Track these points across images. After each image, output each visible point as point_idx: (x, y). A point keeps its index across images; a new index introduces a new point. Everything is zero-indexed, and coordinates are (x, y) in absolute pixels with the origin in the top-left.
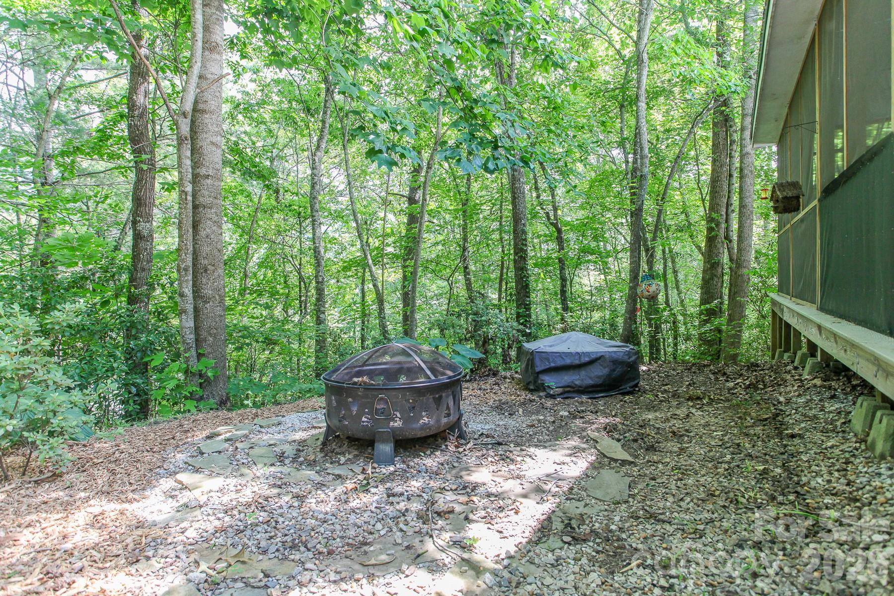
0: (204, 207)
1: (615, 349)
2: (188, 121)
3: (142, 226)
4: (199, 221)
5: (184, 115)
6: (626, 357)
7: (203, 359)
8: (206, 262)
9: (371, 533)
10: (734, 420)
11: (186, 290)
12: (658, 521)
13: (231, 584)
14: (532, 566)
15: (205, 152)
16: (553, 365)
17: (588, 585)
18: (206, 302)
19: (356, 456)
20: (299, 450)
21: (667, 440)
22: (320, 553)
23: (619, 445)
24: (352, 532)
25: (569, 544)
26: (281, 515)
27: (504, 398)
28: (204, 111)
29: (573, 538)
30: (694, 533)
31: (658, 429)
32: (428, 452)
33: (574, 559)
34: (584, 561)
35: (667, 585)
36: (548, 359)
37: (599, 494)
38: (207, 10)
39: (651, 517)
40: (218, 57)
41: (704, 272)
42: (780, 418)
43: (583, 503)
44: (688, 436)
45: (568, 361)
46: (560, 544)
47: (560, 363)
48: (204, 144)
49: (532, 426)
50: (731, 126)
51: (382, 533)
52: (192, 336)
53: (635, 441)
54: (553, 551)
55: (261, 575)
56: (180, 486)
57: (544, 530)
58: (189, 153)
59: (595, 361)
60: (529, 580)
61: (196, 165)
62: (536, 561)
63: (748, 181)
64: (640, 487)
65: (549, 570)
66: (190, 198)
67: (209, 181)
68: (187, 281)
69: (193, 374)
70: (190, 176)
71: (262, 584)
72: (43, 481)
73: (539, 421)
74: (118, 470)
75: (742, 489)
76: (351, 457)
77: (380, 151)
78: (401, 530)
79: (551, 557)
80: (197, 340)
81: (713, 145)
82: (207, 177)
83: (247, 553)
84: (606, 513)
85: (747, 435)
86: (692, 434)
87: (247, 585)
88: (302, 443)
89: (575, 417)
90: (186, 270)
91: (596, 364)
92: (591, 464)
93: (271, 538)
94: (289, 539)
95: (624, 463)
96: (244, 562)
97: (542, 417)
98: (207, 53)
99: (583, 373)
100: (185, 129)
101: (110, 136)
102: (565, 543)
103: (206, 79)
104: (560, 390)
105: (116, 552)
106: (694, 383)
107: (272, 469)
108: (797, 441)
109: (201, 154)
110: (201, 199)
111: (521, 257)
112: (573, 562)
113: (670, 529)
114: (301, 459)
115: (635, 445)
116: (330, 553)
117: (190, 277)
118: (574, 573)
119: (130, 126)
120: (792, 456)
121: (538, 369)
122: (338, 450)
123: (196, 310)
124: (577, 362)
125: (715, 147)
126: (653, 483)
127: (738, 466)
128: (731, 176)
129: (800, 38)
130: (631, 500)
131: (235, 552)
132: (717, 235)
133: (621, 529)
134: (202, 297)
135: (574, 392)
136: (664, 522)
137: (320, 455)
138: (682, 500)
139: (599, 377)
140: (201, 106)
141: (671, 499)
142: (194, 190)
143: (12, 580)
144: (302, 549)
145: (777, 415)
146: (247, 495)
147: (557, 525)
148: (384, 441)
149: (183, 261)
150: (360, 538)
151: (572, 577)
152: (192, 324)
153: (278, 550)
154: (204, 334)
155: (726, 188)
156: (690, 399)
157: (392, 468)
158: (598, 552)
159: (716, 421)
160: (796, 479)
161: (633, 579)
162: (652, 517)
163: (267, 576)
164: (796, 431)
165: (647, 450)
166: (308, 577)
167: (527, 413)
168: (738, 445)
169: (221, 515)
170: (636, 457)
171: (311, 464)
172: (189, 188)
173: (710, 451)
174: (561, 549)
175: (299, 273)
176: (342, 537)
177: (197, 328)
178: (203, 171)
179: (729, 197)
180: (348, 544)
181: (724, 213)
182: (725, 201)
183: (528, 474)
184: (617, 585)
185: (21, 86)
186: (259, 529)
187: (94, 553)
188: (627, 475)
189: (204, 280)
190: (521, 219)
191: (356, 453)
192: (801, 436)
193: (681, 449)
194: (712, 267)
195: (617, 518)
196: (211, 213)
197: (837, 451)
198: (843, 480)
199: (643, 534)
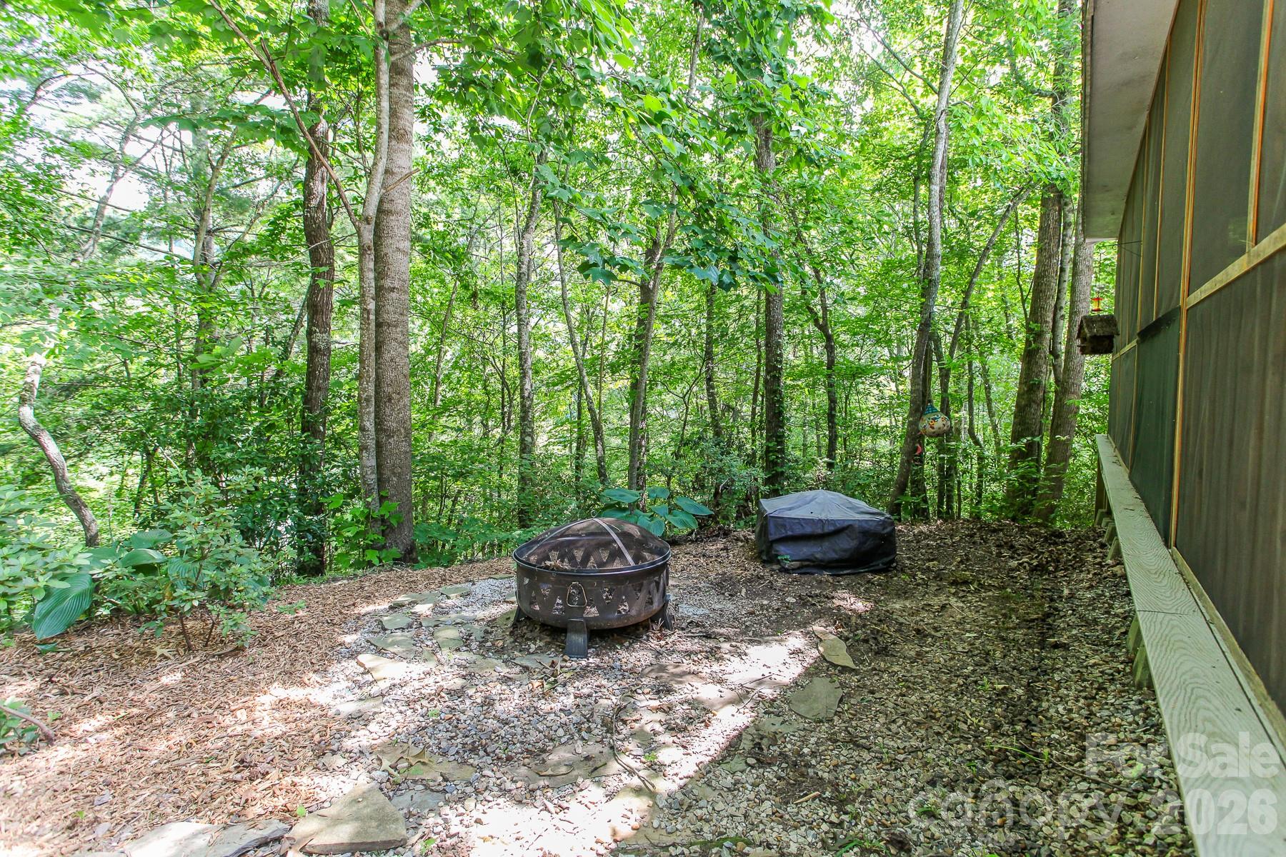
0: (389, 325)
1: (867, 517)
2: (372, 227)
3: (318, 337)
4: (383, 342)
5: (367, 221)
6: (880, 528)
7: (386, 503)
8: (390, 390)
9: (552, 740)
10: (996, 617)
11: (367, 424)
12: (858, 746)
13: (412, 786)
14: (709, 789)
15: (390, 260)
16: (790, 533)
17: (758, 814)
18: (390, 436)
19: (548, 644)
20: (486, 632)
21: (906, 641)
22: (499, 759)
23: (843, 645)
24: (532, 739)
25: (752, 767)
26: (463, 712)
27: (729, 570)
28: (389, 212)
29: (758, 760)
30: (890, 764)
31: (901, 624)
32: (627, 644)
33: (753, 785)
34: (762, 787)
35: (836, 821)
36: (784, 526)
37: (802, 709)
38: (395, 91)
39: (851, 741)
40: (406, 146)
41: (1020, 395)
42: (1050, 620)
43: (781, 719)
44: (933, 637)
45: (808, 530)
46: (743, 766)
47: (798, 531)
48: (389, 251)
49: (752, 613)
50: (1066, 204)
51: (563, 740)
52: (374, 476)
53: (866, 641)
54: (733, 774)
55: (440, 779)
56: (362, 670)
57: (732, 748)
58: (372, 265)
59: (841, 530)
60: (701, 803)
61: (380, 275)
62: (714, 783)
63: (1084, 279)
64: (853, 701)
65: (725, 794)
66: (372, 317)
67: (394, 295)
68: (369, 413)
69: (375, 520)
70: (373, 291)
71: (441, 788)
72: (226, 655)
73: (762, 606)
74: (300, 647)
75: (968, 713)
76: (542, 644)
77: (595, 265)
78: (583, 739)
79: (730, 780)
80: (379, 480)
81: (1041, 228)
82: (392, 289)
83: (427, 753)
84: (802, 733)
85: (1003, 639)
86: (938, 634)
87: (427, 787)
88: (492, 622)
89: (804, 605)
90: (367, 400)
91: (843, 535)
92: (807, 669)
93: (452, 738)
94: (469, 740)
95: (845, 669)
96: (424, 764)
97: (765, 602)
98: (394, 142)
99: (826, 544)
100: (368, 237)
101: (284, 228)
102: (749, 765)
103: (393, 173)
104: (797, 564)
105: (302, 743)
106: (968, 560)
107: (457, 655)
108: (1059, 653)
109: (386, 263)
110: (385, 316)
111: (774, 377)
112: (750, 788)
113: (866, 756)
114: (489, 644)
115: (863, 647)
116: (509, 759)
117: (372, 409)
118: (749, 800)
119: (306, 219)
120: (1045, 673)
121: (772, 538)
122: (529, 635)
123: (379, 446)
124: (819, 531)
125: (1043, 230)
126: (870, 697)
127: (976, 682)
128: (1062, 270)
129: (1130, 128)
130: (836, 718)
131: (417, 751)
132: (1039, 349)
133: (813, 754)
134: (385, 431)
135: (814, 567)
136: (864, 747)
137: (509, 640)
138: (894, 721)
139: (845, 551)
140: (386, 206)
141: (882, 720)
142: (377, 305)
143: (211, 765)
144: (482, 753)
145: (1048, 615)
146: (430, 685)
147: (746, 744)
148: (577, 632)
149: (364, 390)
150: (540, 744)
151: (745, 804)
152: (373, 462)
153: (458, 752)
154: (387, 473)
155: (1055, 286)
156: (954, 583)
157: (584, 663)
158: (779, 778)
159: (975, 616)
160: (1035, 704)
161: (804, 812)
162: (853, 742)
163: (446, 780)
164: (1063, 640)
165: (876, 653)
166: (485, 785)
167: (752, 595)
168: (988, 654)
169: (403, 709)
170: (862, 662)
171: (500, 652)
172: (372, 306)
173: (951, 659)
174: (742, 772)
175: (502, 377)
176: (522, 743)
177: (379, 466)
178: (387, 283)
179: (1058, 298)
180: (528, 751)
181: (1050, 319)
182: (1053, 303)
183: (732, 678)
184: (787, 817)
185: (178, 146)
186: (441, 727)
187: (283, 743)
188: (842, 685)
189: (388, 411)
190: (775, 329)
191: (548, 639)
192: (1065, 647)
193: (918, 654)
194: (1030, 388)
195: (813, 740)
196: (396, 333)
197: (1096, 672)
198: (1084, 712)
199: (835, 761)
